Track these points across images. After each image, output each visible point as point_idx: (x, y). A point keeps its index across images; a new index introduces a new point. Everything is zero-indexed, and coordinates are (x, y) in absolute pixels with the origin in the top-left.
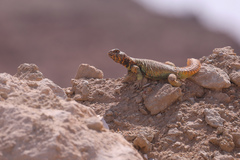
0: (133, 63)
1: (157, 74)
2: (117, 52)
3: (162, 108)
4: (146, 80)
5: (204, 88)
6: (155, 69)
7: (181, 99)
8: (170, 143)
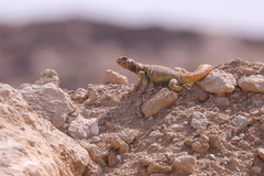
0: (140, 69)
1: (160, 79)
2: (125, 59)
3: (155, 112)
4: (151, 85)
5: (208, 93)
6: (159, 74)
7: (177, 102)
8: (148, 144)
